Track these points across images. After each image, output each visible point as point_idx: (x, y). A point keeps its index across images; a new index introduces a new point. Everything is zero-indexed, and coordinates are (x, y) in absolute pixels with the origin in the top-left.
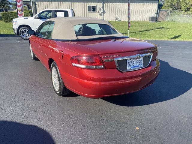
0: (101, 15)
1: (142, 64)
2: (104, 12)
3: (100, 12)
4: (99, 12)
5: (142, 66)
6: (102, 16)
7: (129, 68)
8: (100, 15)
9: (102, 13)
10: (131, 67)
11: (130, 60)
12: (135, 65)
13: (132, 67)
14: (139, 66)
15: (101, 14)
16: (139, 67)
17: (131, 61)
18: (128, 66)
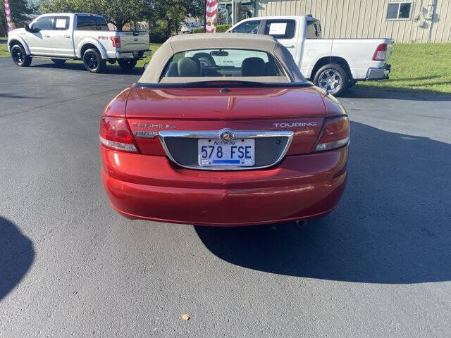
0: (424, 26)
1: (250, 157)
2: (434, 18)
3: (422, 20)
4: (418, 19)
5: (249, 162)
6: (427, 31)
7: (203, 162)
8: (421, 27)
9: (429, 23)
10: (211, 160)
11: (210, 141)
12: (227, 156)
13: (215, 162)
14: (238, 162)
15: (424, 23)
16: (240, 164)
17: (212, 143)
18: (200, 156)
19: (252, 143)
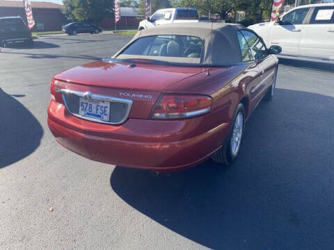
1: (107, 115)
5: (106, 118)
7: (81, 113)
10: (86, 112)
14: (100, 116)
16: (102, 118)
19: (108, 105)
